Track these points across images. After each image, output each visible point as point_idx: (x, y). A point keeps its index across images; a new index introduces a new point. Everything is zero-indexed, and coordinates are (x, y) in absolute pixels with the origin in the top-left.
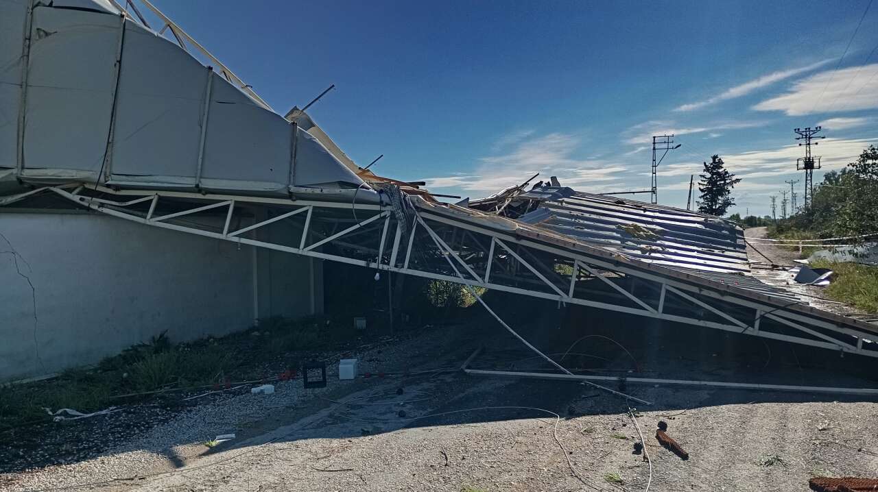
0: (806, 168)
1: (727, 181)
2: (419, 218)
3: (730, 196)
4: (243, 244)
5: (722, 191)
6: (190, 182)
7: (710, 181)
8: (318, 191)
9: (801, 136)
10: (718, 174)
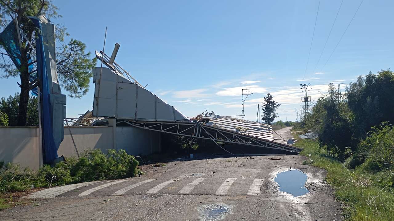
0: (305, 101)
1: (275, 106)
2: (202, 126)
3: (276, 112)
4: (165, 133)
5: (272, 110)
6: (155, 120)
7: (267, 105)
8: (181, 121)
9: (302, 87)
10: (270, 102)
